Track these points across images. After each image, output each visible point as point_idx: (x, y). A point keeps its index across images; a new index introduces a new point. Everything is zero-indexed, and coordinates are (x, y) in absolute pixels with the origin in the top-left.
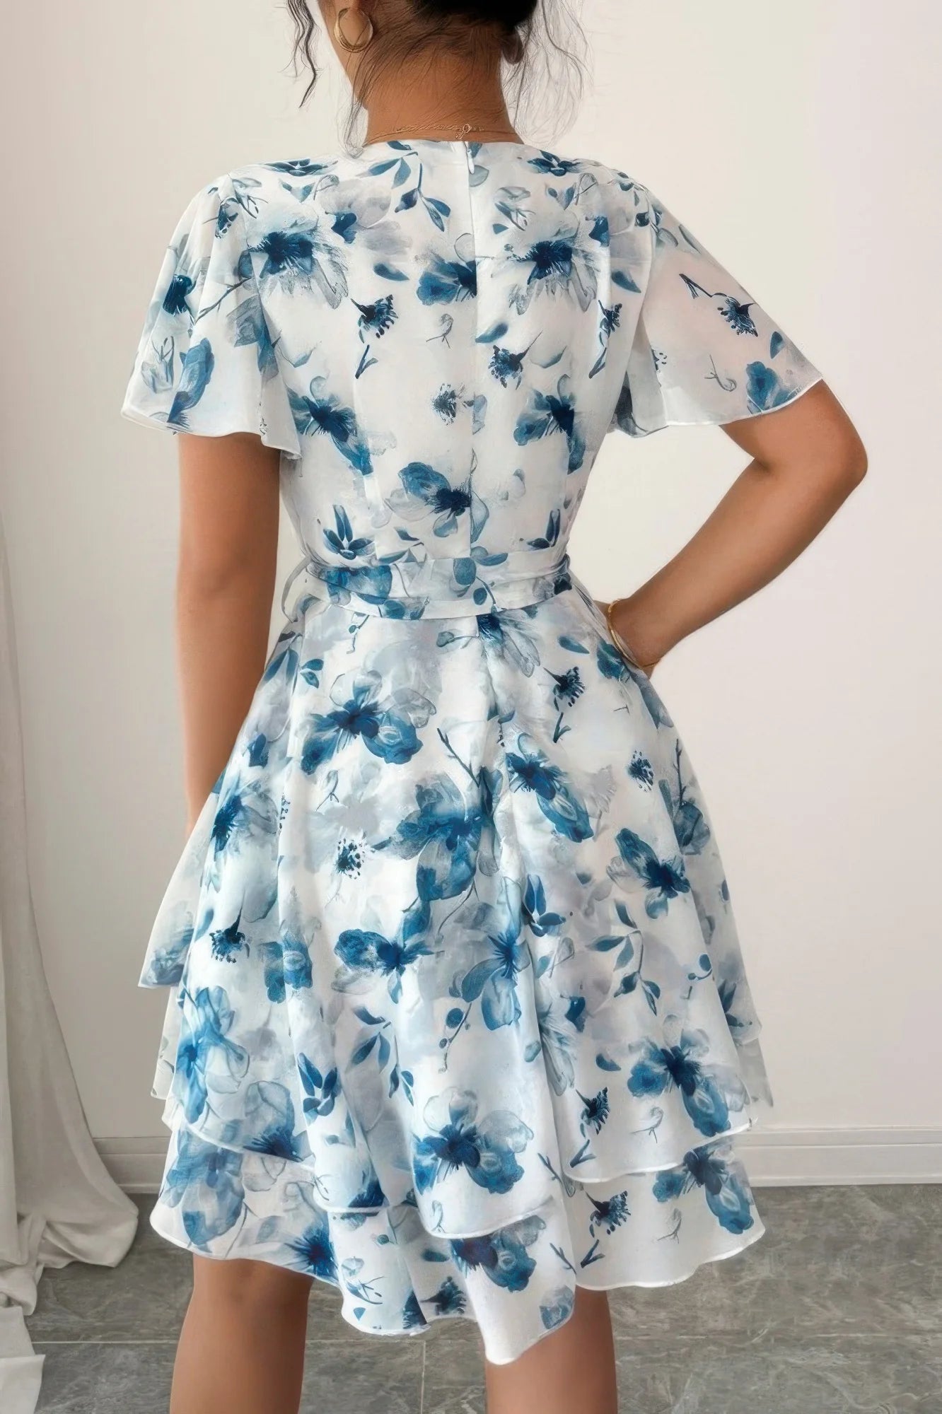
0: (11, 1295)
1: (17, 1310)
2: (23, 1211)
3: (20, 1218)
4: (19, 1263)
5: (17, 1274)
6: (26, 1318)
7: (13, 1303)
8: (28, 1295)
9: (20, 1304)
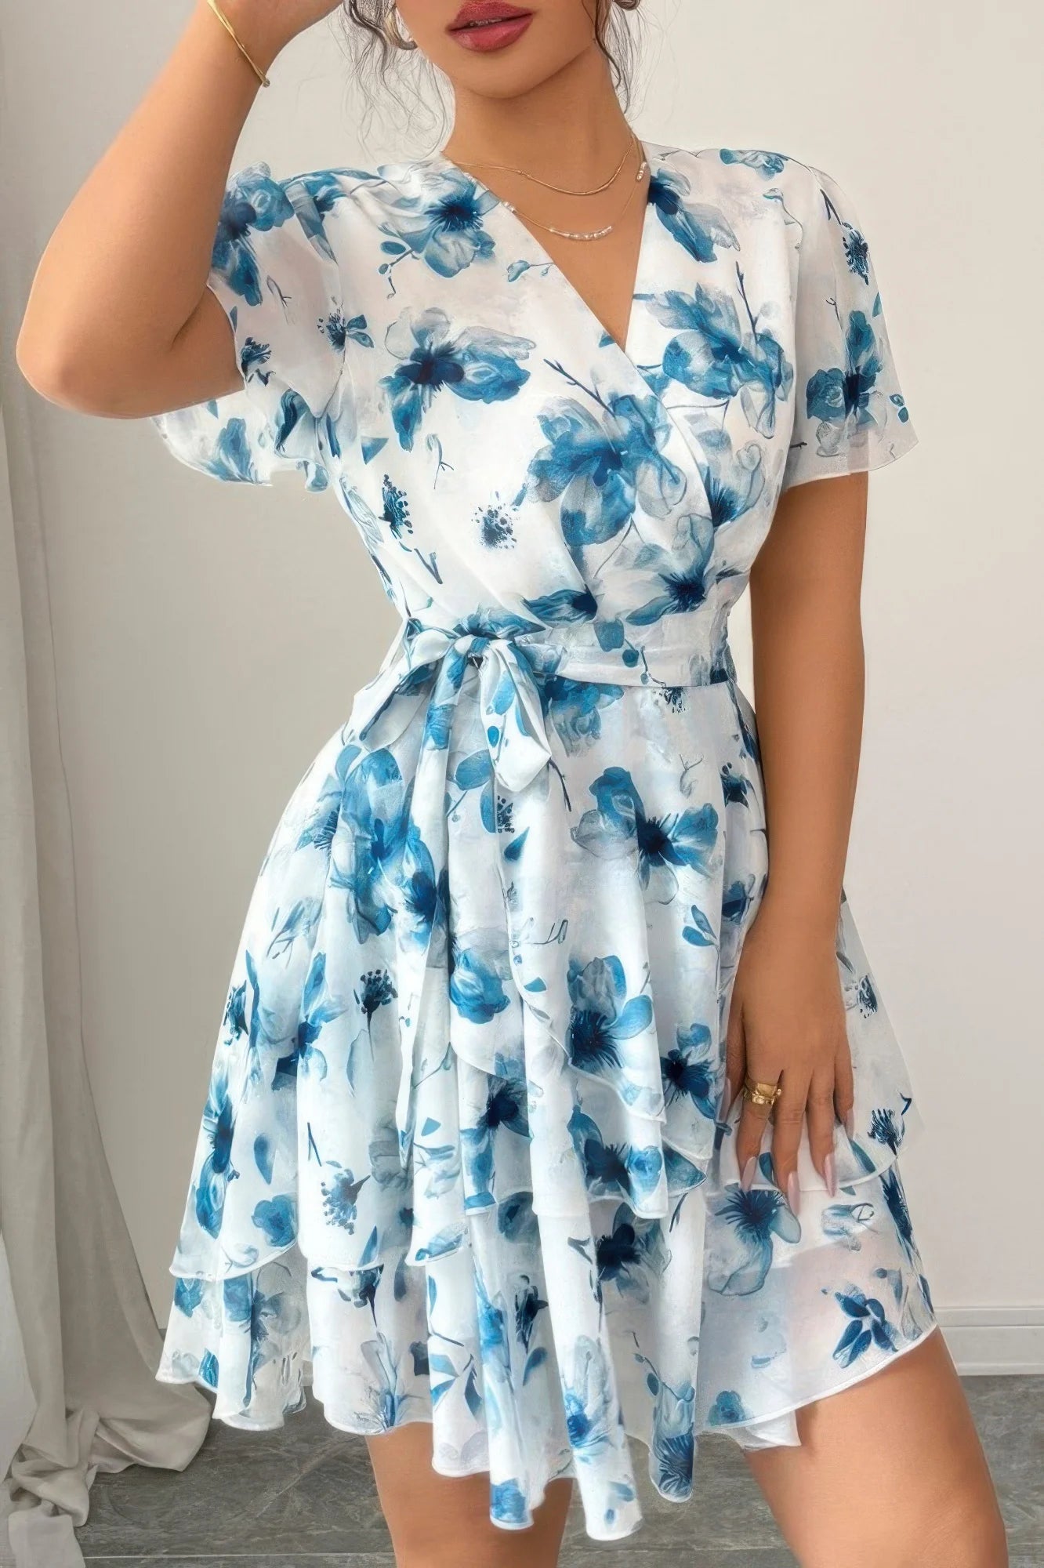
0: (59, 1504)
1: (65, 1520)
2: (71, 1407)
3: (69, 1413)
4: (67, 1466)
5: (63, 1478)
6: (76, 1529)
7: (60, 1511)
8: (78, 1502)
9: (68, 1512)
